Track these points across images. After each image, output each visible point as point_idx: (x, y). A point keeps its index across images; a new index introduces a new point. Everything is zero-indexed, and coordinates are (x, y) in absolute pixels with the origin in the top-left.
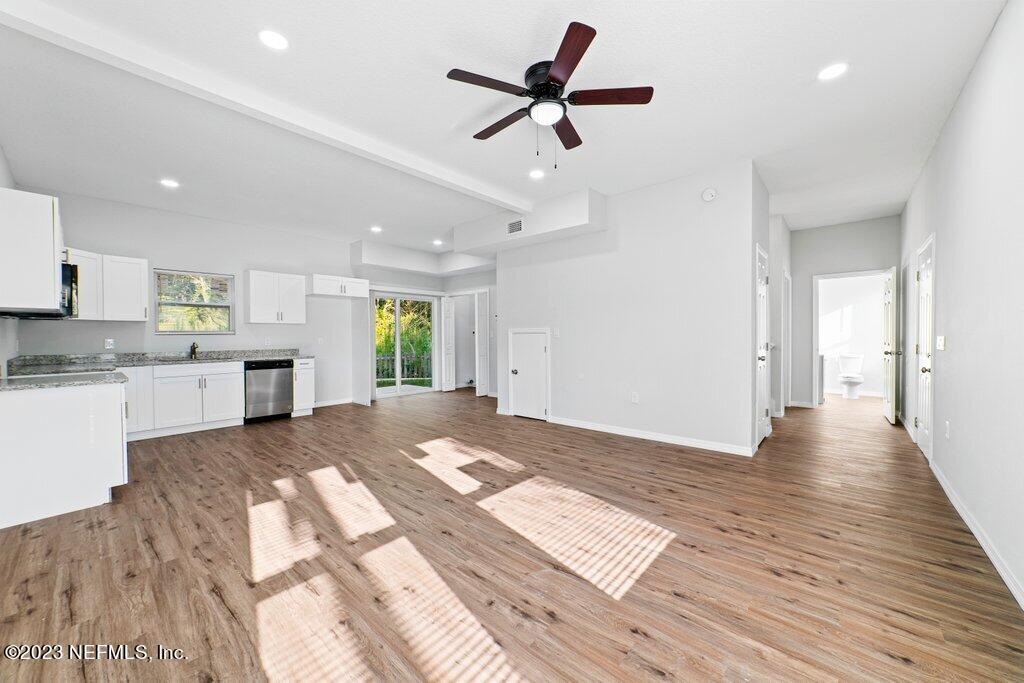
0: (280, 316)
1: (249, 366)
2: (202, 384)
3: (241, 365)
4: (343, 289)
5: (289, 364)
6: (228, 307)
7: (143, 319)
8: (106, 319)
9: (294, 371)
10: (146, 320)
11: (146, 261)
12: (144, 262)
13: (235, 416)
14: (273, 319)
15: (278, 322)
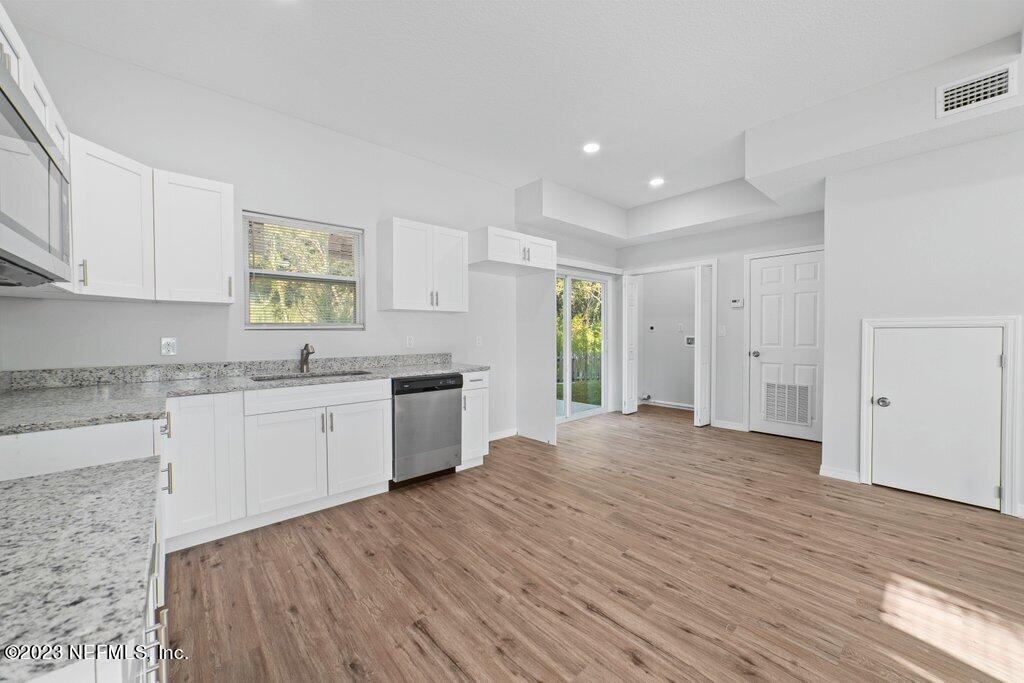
0: (434, 298)
1: (401, 387)
2: (327, 424)
3: (386, 386)
4: (526, 254)
5: (454, 382)
6: (353, 284)
7: (226, 300)
8: (158, 299)
9: (463, 394)
10: (232, 300)
11: (231, 186)
12: (228, 189)
13: (377, 477)
14: (424, 304)
15: (431, 308)
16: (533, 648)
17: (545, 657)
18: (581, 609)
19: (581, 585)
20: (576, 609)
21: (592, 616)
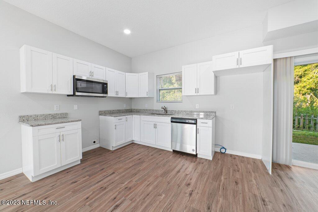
0: (197, 90)
2: (155, 126)
4: (239, 62)
5: (195, 122)
14: (193, 93)
15: (196, 94)
16: (101, 194)
17: (96, 197)
18: (116, 204)
19: (131, 202)
20: (116, 202)
21: (113, 207)
